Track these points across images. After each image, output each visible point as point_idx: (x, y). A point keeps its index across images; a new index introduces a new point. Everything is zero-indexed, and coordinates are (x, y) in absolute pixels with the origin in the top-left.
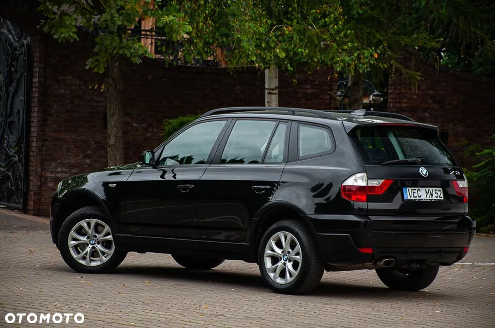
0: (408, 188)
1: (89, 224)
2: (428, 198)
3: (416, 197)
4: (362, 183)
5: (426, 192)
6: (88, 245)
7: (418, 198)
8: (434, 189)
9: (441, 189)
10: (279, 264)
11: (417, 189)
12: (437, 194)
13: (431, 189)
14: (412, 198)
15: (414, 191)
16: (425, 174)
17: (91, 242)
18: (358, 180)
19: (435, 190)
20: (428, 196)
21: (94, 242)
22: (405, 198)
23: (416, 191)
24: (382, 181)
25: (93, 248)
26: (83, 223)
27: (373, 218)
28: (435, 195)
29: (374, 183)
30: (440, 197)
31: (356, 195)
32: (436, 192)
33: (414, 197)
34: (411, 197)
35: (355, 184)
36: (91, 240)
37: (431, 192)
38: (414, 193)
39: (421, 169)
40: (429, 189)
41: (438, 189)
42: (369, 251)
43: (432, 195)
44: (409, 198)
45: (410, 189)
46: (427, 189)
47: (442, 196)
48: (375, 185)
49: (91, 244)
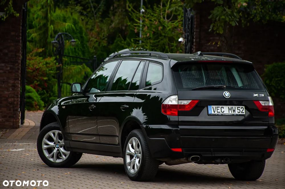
0: (212, 106)
1: (54, 134)
2: (230, 113)
3: (220, 112)
4: (175, 103)
5: (229, 109)
6: (55, 148)
7: (221, 113)
8: (236, 107)
9: (244, 107)
10: (133, 160)
11: (220, 106)
12: (240, 111)
13: (234, 107)
14: (216, 113)
15: (218, 108)
16: (227, 96)
17: (57, 146)
18: (172, 101)
19: (238, 108)
20: (230, 112)
21: (58, 146)
22: (209, 113)
23: (220, 108)
24: (190, 101)
25: (58, 150)
26: (51, 134)
27: (180, 127)
28: (237, 111)
29: (185, 102)
30: (242, 112)
31: (171, 110)
32: (239, 109)
33: (217, 112)
34: (214, 112)
35: (170, 103)
36: (56, 145)
37: (234, 109)
38: (217, 109)
39: (224, 93)
40: (232, 106)
41: (241, 107)
42: (180, 150)
43: (234, 111)
44: (213, 113)
45: (214, 107)
46: (230, 107)
47: (244, 111)
48: (185, 104)
49: (57, 148)
